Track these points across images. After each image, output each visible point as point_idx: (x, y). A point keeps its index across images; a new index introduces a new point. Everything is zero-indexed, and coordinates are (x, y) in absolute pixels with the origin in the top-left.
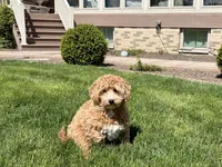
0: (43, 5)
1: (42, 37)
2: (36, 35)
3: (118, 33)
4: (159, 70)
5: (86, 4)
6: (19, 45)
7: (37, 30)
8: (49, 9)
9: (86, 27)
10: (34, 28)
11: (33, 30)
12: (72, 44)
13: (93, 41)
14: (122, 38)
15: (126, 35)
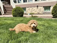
0: (8, 3)
1: (8, 11)
2: (6, 11)
3: (27, 9)
4: (37, 17)
5: (19, 2)
6: (2, 14)
7: (6, 10)
8: (9, 4)
9: (18, 7)
10: (5, 9)
11: (5, 10)
12: (15, 12)
13: (20, 11)
14: (28, 10)
15: (29, 9)
